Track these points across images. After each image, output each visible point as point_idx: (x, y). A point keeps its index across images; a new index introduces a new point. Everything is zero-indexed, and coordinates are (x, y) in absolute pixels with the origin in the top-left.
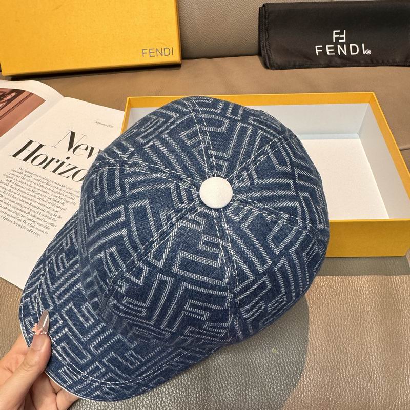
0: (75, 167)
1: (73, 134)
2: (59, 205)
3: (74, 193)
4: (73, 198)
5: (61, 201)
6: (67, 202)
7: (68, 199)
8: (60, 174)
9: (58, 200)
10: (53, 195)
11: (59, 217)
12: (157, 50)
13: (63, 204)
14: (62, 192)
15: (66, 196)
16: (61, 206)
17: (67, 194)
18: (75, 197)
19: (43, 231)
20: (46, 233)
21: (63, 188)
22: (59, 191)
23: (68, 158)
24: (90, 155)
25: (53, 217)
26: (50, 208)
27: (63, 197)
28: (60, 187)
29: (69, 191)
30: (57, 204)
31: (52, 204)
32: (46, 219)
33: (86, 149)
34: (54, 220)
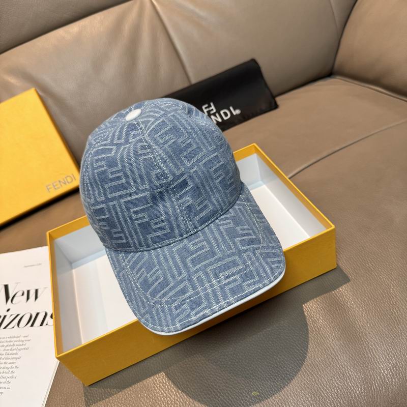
0: (18, 315)
1: (6, 287)
2: (13, 356)
3: (23, 339)
4: (24, 343)
5: (14, 352)
6: (19, 350)
7: (19, 347)
8: (5, 328)
9: (11, 352)
10: (4, 350)
11: (17, 367)
12: (60, 182)
13: (16, 354)
14: (12, 343)
15: (17, 345)
16: (15, 356)
17: (18, 343)
18: (26, 342)
19: (5, 388)
20: (9, 388)
21: (12, 339)
22: (9, 343)
23: (8, 310)
24: (28, 298)
25: (11, 370)
26: (6, 363)
27: (15, 347)
28: (8, 340)
29: (18, 339)
30: (10, 356)
31: (7, 359)
32: (4, 375)
33: (23, 295)
34: (12, 372)
